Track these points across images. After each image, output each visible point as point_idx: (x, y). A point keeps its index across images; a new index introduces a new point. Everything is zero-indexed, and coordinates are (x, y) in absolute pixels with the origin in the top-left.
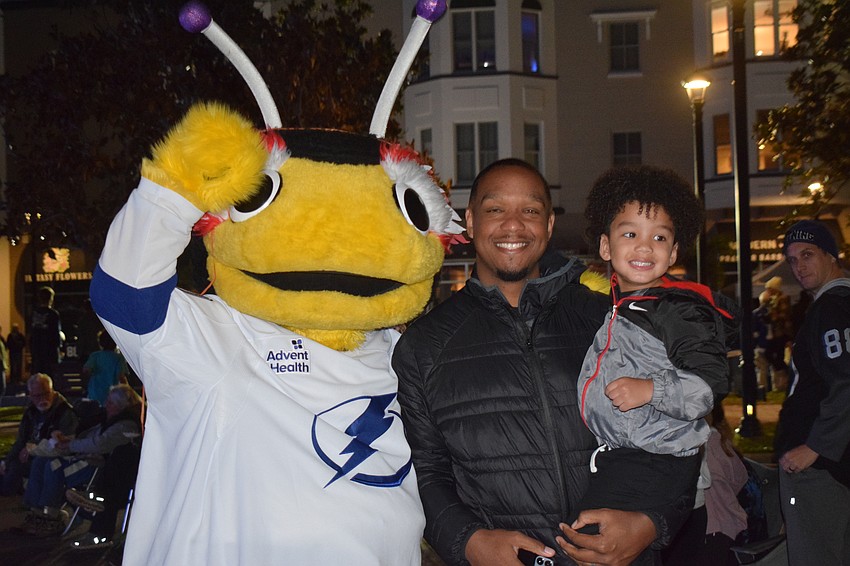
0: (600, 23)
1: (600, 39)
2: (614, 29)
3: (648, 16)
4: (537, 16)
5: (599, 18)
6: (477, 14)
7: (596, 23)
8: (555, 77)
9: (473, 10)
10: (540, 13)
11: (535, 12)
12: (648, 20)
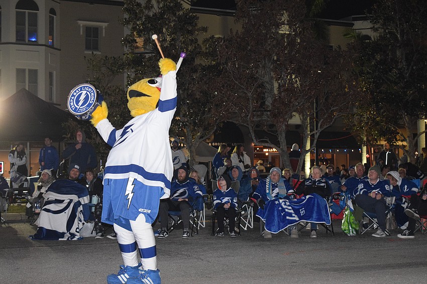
0: (81, 25)
1: (81, 33)
2: (88, 29)
3: (104, 25)
4: (53, 17)
5: (82, 23)
6: (29, 13)
7: (80, 25)
8: (60, 50)
9: (27, 11)
10: (55, 16)
11: (53, 16)
12: (104, 27)
